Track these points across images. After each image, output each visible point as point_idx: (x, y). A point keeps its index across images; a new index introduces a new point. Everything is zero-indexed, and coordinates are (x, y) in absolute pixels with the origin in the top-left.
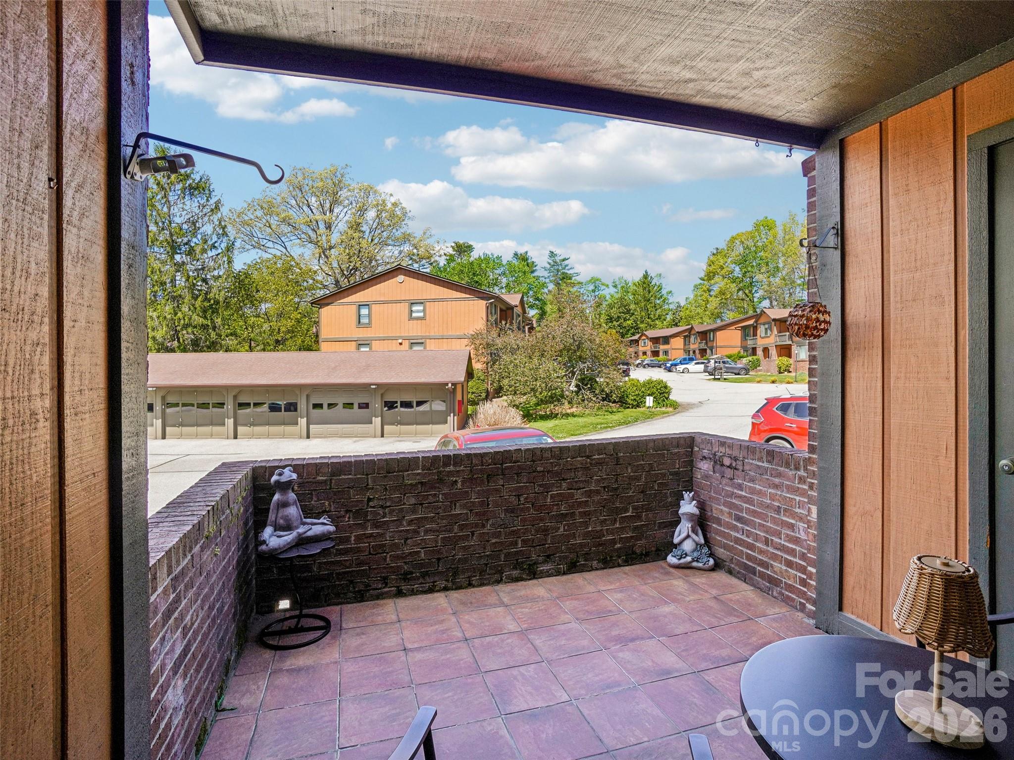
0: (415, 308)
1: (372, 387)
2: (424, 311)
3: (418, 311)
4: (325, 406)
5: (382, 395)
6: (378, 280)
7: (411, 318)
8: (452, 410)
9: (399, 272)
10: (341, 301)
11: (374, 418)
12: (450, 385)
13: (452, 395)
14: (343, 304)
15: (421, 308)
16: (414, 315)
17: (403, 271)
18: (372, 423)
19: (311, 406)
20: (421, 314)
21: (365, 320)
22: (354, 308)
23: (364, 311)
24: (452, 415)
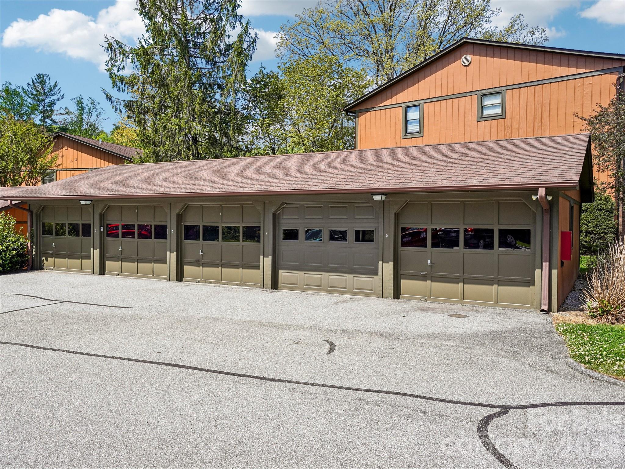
0: (487, 102)
1: (377, 198)
2: (503, 105)
3: (493, 106)
4: (302, 235)
5: (397, 216)
6: (433, 67)
7: (481, 117)
8: (546, 255)
9: (464, 49)
10: (383, 104)
11: (380, 263)
12: (542, 192)
13: (547, 218)
14: (386, 108)
15: (497, 100)
16: (486, 112)
17: (470, 47)
18: (377, 274)
19: (281, 235)
20: (498, 111)
21: (413, 128)
22: (400, 111)
23: (413, 115)
24: (546, 265)
